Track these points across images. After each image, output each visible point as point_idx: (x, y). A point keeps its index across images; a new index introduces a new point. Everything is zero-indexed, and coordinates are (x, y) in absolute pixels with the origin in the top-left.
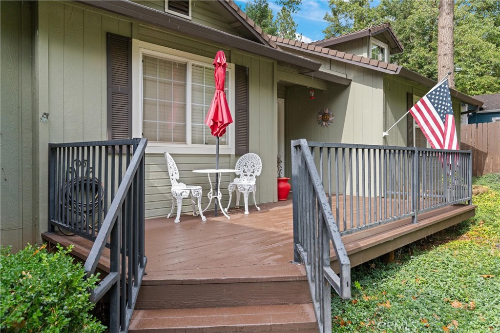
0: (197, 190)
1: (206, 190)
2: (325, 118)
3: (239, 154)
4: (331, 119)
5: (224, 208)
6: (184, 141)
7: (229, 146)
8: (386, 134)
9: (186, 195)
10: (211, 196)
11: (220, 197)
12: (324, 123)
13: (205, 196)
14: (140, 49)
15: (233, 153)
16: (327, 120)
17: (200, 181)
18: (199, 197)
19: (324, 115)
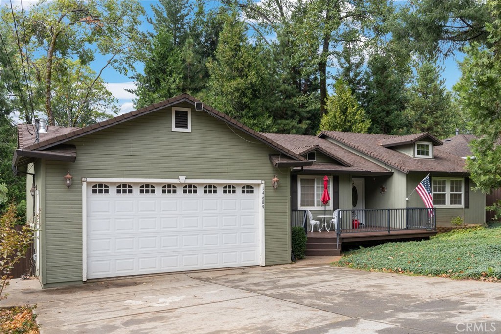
0: (318, 222)
1: (321, 223)
2: (383, 190)
3: (334, 210)
4: (386, 190)
5: (328, 229)
6: (313, 205)
7: (330, 207)
8: (407, 199)
9: (315, 224)
10: (323, 225)
11: (326, 225)
12: (383, 192)
13: (321, 225)
14: (300, 177)
15: (332, 209)
16: (384, 191)
17: (319, 219)
18: (319, 225)
19: (383, 188)
